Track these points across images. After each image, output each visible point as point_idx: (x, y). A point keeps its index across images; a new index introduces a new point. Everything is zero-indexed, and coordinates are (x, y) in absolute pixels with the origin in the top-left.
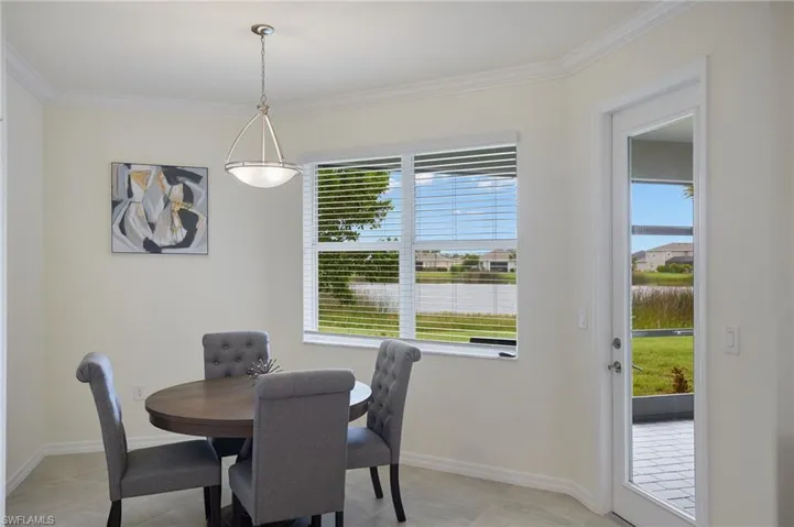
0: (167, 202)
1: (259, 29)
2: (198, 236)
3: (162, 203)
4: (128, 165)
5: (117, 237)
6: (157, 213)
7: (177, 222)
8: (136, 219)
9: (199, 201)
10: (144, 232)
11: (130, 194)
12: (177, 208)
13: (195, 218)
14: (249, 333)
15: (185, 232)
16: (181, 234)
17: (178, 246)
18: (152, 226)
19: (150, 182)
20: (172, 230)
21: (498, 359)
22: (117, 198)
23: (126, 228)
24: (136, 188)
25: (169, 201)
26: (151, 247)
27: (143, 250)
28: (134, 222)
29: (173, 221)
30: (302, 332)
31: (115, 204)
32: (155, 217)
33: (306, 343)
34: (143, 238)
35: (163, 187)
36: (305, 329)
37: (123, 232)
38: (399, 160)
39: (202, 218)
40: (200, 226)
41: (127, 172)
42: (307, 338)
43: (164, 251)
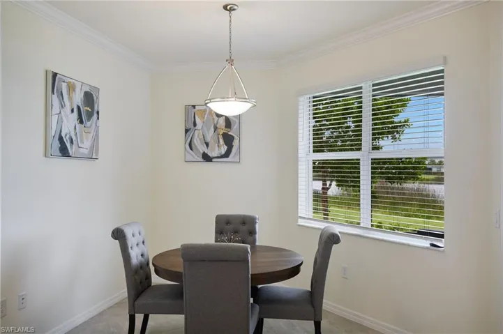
0: (216, 128)
1: (228, 8)
2: (234, 150)
3: (213, 130)
4: (194, 107)
5: (188, 152)
6: (210, 135)
7: (222, 141)
8: (198, 139)
9: (235, 127)
10: (203, 149)
11: (195, 124)
12: (221, 133)
13: (233, 138)
14: (244, 216)
15: (226, 147)
16: (224, 149)
17: (222, 157)
18: (207, 145)
19: (206, 116)
20: (218, 146)
21: (427, 248)
22: (188, 127)
23: (193, 146)
24: (198, 120)
25: (217, 128)
26: (206, 158)
27: (201, 160)
28: (197, 142)
29: (219, 141)
30: (296, 217)
31: (187, 131)
32: (208, 139)
33: (299, 225)
34: (202, 152)
35: (213, 119)
36: (299, 215)
37: (191, 149)
38: (361, 88)
39: (236, 138)
40: (235, 143)
41: (194, 110)
42: (301, 222)
43: (214, 160)
